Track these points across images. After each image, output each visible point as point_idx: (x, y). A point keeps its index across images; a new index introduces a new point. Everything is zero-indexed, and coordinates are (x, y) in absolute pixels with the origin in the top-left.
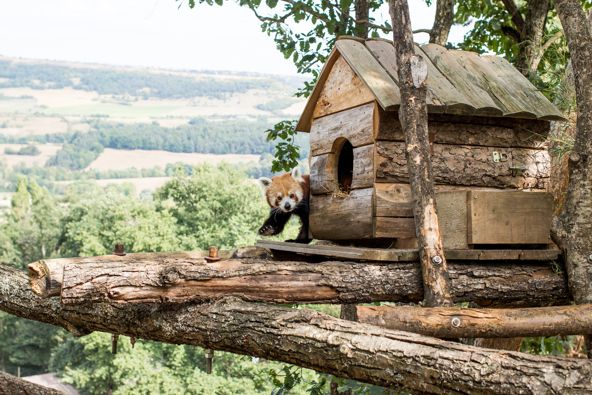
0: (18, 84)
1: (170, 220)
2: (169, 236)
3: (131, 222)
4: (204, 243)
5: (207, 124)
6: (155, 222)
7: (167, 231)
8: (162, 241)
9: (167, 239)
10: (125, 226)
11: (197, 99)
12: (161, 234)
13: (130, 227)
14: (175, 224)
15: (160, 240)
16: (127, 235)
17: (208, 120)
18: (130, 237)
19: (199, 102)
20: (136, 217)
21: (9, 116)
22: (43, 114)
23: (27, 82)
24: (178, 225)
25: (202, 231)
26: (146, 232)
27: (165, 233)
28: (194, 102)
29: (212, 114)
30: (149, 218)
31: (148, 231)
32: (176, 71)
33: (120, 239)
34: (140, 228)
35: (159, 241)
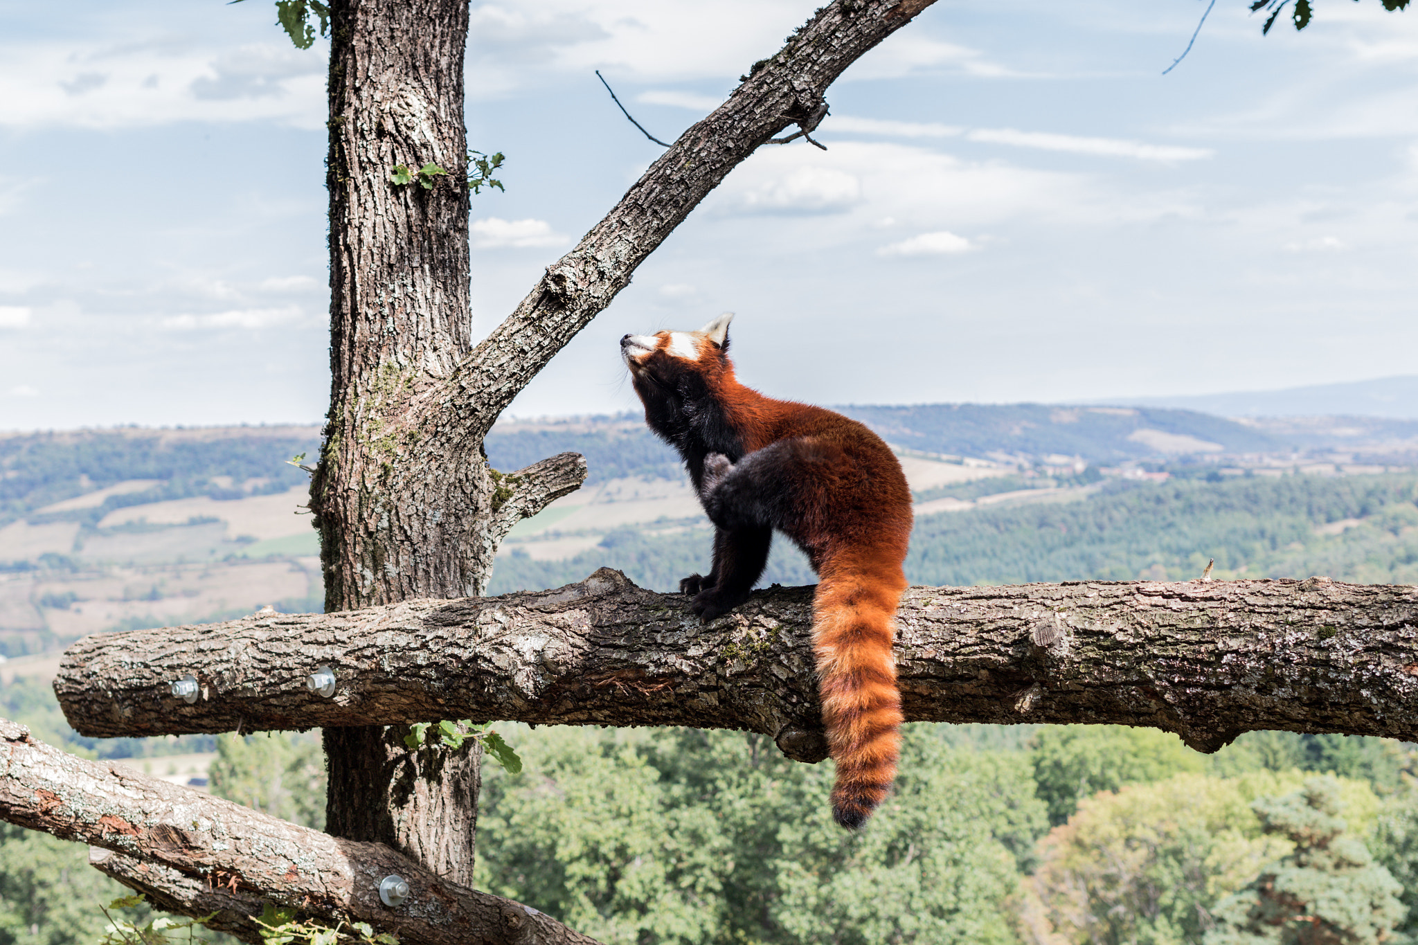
0: (180, 491)
1: (643, 776)
2: (645, 815)
3: (545, 790)
4: (735, 824)
5: (644, 542)
6: (606, 784)
7: (639, 803)
8: (628, 830)
9: (640, 822)
10: (532, 801)
11: (614, 484)
12: (624, 810)
13: (543, 803)
14: (656, 783)
15: (623, 826)
16: (540, 823)
17: (645, 533)
18: (548, 827)
19: (619, 491)
20: (558, 774)
21: (163, 570)
22: (245, 557)
23: (201, 483)
24: (665, 786)
25: (729, 795)
26: (585, 811)
27: (634, 809)
28: (609, 494)
29: (653, 517)
30: (589, 776)
31: (590, 808)
32: (557, 423)
33: (520, 834)
34: (569, 802)
35: (621, 830)
